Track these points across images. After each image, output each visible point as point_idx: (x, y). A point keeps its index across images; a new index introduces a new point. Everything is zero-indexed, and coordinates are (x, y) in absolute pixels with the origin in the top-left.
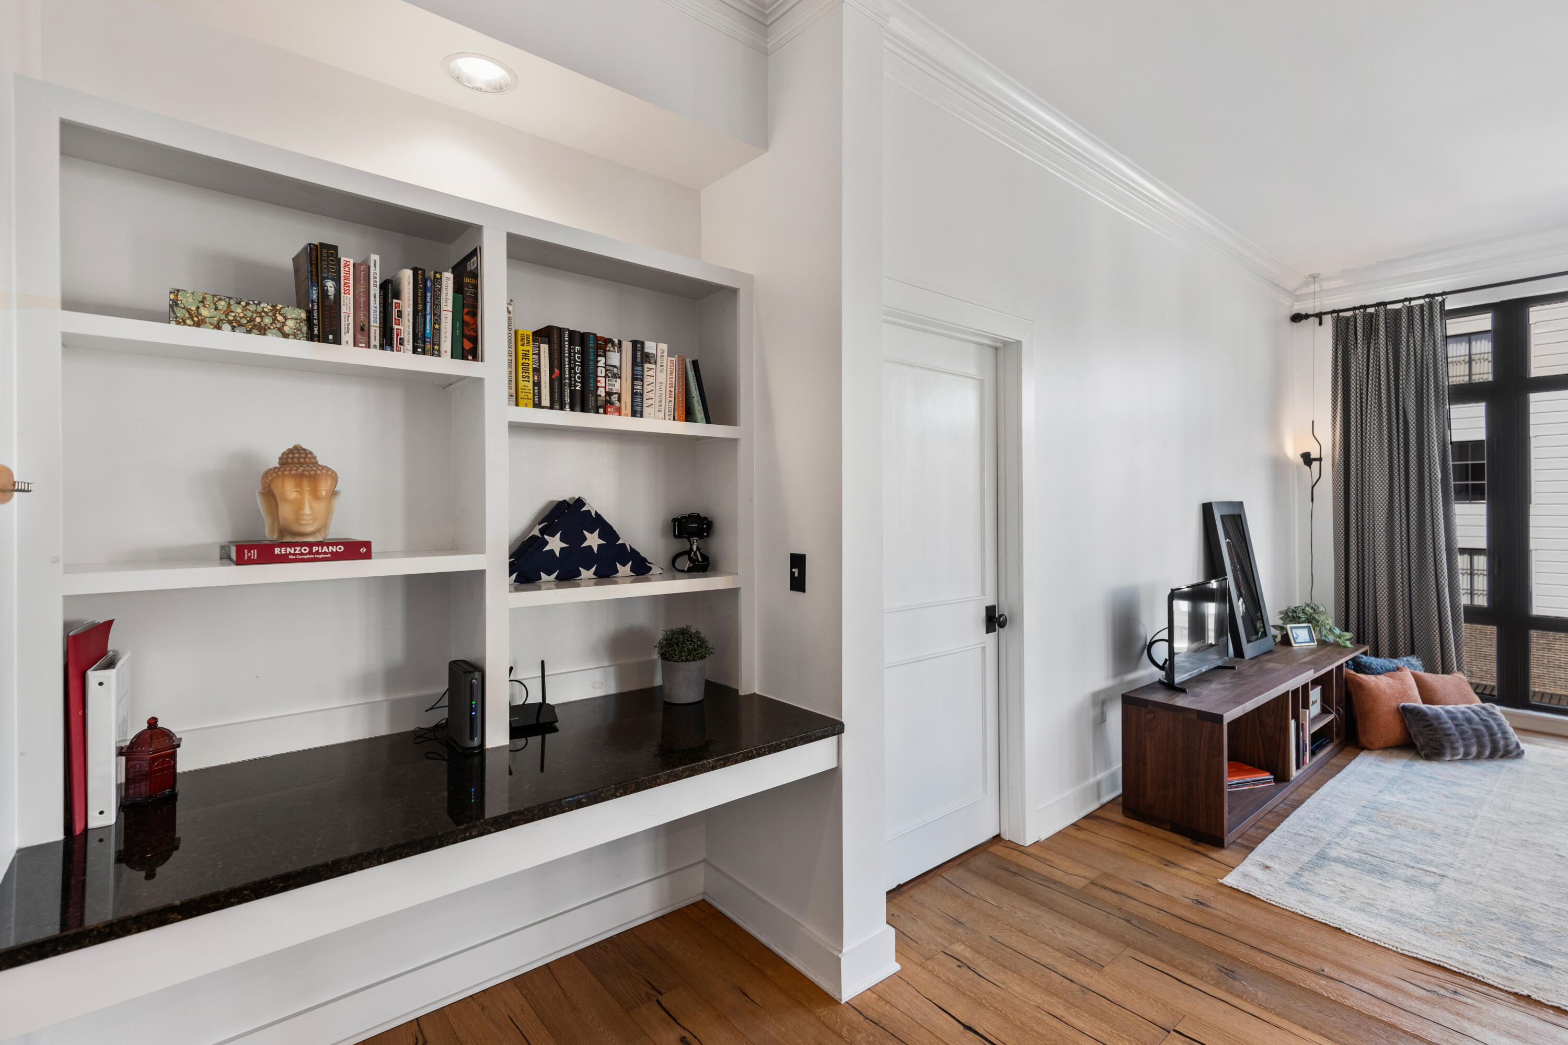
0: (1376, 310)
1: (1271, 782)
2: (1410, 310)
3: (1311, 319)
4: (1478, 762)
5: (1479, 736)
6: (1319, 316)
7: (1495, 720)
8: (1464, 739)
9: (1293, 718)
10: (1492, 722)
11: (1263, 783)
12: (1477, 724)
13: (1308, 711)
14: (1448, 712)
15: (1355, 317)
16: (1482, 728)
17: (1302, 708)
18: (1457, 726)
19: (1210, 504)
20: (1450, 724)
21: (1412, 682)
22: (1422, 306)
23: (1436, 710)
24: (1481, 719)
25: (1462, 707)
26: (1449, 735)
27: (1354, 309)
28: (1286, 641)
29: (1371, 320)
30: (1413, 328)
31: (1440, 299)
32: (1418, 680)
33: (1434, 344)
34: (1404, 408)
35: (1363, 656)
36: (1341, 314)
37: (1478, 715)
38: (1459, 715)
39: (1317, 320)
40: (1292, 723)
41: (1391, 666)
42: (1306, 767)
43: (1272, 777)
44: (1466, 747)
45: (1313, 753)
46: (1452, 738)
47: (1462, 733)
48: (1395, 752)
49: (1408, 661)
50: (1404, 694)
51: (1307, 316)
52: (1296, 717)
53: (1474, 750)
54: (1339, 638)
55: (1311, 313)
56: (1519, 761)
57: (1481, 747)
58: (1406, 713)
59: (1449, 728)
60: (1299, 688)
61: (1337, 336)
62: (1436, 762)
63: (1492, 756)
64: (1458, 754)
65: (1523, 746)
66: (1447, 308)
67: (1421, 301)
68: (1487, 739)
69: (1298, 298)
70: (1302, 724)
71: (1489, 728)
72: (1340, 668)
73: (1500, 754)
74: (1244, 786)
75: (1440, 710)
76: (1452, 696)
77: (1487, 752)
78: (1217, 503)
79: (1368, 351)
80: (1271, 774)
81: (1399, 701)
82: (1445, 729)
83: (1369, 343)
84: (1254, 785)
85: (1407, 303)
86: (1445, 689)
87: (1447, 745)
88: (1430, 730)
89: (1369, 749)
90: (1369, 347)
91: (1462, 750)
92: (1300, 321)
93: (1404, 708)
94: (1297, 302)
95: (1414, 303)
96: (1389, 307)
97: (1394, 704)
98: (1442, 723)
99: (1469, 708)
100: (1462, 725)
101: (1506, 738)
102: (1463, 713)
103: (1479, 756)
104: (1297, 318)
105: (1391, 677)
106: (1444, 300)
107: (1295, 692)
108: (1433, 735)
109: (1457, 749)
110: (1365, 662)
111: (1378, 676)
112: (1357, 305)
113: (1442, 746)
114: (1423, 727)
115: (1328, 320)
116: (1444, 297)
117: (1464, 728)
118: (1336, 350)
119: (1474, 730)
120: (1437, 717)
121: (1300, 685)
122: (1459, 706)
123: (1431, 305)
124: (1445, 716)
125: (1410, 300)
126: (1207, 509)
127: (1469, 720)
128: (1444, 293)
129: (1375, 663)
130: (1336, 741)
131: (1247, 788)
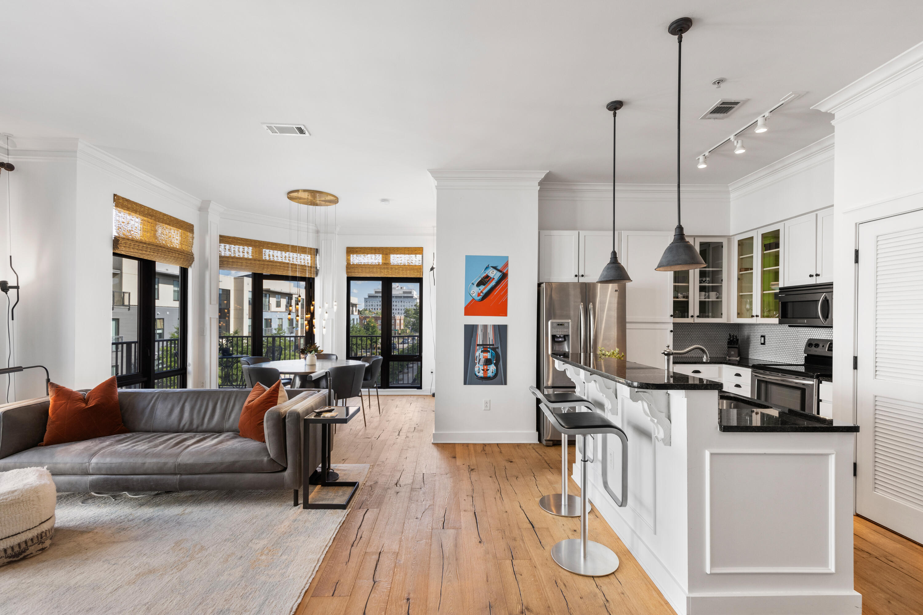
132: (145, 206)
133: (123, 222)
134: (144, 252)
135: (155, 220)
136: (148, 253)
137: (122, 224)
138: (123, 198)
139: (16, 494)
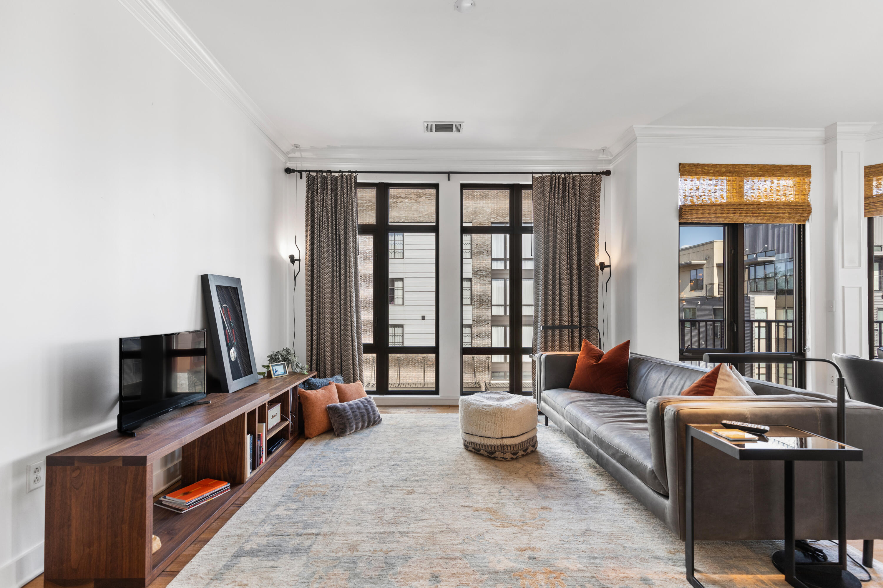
0: (327, 174)
1: (228, 489)
2: (342, 177)
3: (295, 173)
4: (362, 432)
5: (362, 416)
6: (300, 172)
7: (370, 405)
8: (356, 420)
9: (248, 433)
10: (369, 407)
11: (221, 493)
12: (363, 409)
13: (264, 424)
14: (350, 405)
15: (317, 176)
16: (364, 411)
17: (258, 423)
18: (353, 412)
19: (207, 275)
20: (350, 413)
21: (335, 390)
22: (347, 176)
23: (344, 405)
24: (365, 406)
25: (357, 401)
26: (349, 419)
27: (316, 171)
28: (269, 375)
29: (324, 179)
30: (343, 188)
31: (354, 174)
32: (338, 388)
33: (352, 199)
34: (339, 233)
35: (312, 379)
36: (311, 173)
37: (363, 404)
38: (355, 406)
39: (299, 174)
40: (248, 438)
41: (327, 382)
42: (261, 466)
43: (229, 484)
44: (357, 424)
45: (269, 453)
46: (350, 420)
47: (355, 416)
48: (324, 436)
49: (336, 378)
50: (330, 399)
51: (293, 171)
52: (252, 431)
53: (360, 425)
54: (302, 369)
55: (295, 169)
56: (379, 425)
57: (363, 422)
58: (332, 411)
59: (349, 415)
60: (256, 409)
61: (308, 186)
62: (342, 437)
63: (368, 426)
64: (352, 430)
65: (382, 416)
66: (358, 181)
67: (347, 174)
68: (366, 417)
69: (290, 159)
70: (259, 435)
71: (367, 410)
72: (295, 388)
73: (372, 424)
74: (202, 501)
75: (346, 405)
76: (354, 395)
77: (366, 425)
78: (214, 276)
79: (323, 198)
80: (229, 482)
81: (327, 403)
82: (347, 416)
83: (323, 193)
84: (212, 497)
85: (341, 174)
86: (351, 391)
87: (348, 425)
88: (340, 419)
89: (310, 438)
90: (323, 196)
91: (354, 427)
92: (290, 173)
93: (329, 407)
94: (289, 161)
95: (344, 174)
96: (333, 174)
97: (324, 406)
98: (346, 413)
99: (359, 401)
100: (355, 411)
101: (374, 414)
102: (357, 404)
103: (362, 428)
104: (288, 171)
105: (324, 389)
106: (356, 175)
107: (252, 414)
108: (341, 421)
109: (352, 426)
110: (313, 382)
111: (318, 390)
112: (318, 170)
113: (346, 426)
114: (337, 417)
115: (304, 174)
116: (357, 174)
117: (356, 413)
118: (308, 194)
119: (361, 413)
120: (344, 409)
121: (257, 407)
122: (356, 400)
123: (350, 176)
124: (348, 408)
125: (342, 172)
126: (204, 279)
127: (359, 408)
128: (356, 172)
129: (318, 382)
130: (290, 438)
131: (206, 502)
132: (721, 165)
133: (691, 189)
134: (720, 215)
135: (738, 176)
136: (725, 215)
137: (690, 191)
138: (689, 165)
139: (491, 408)
